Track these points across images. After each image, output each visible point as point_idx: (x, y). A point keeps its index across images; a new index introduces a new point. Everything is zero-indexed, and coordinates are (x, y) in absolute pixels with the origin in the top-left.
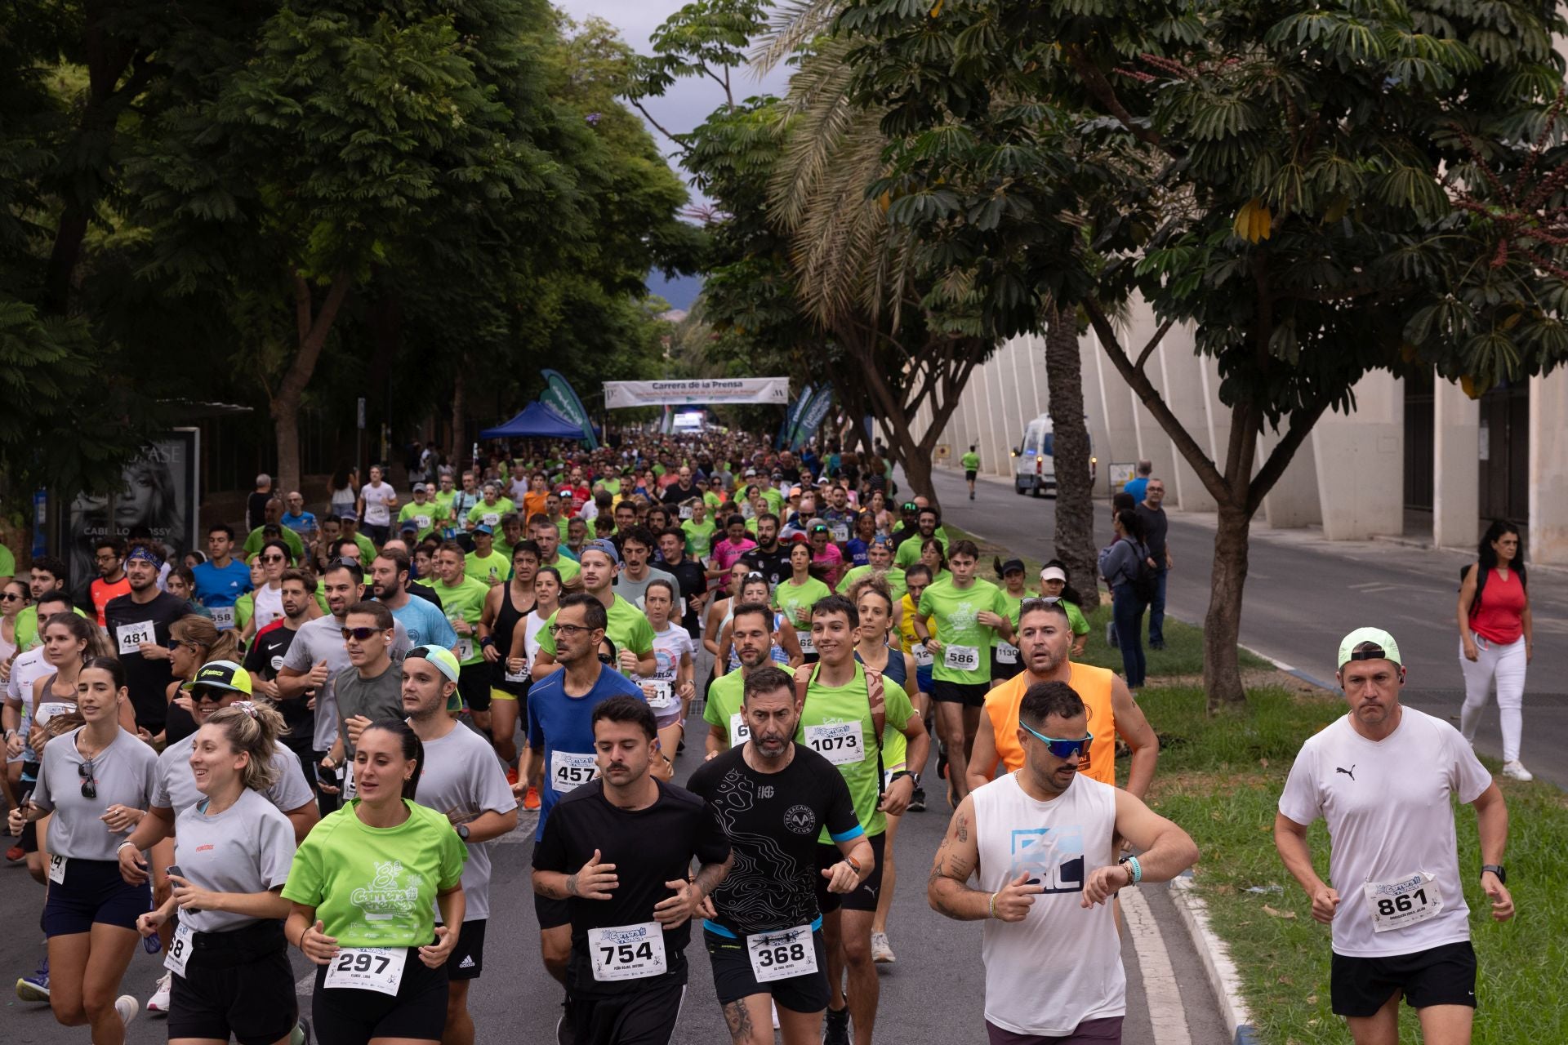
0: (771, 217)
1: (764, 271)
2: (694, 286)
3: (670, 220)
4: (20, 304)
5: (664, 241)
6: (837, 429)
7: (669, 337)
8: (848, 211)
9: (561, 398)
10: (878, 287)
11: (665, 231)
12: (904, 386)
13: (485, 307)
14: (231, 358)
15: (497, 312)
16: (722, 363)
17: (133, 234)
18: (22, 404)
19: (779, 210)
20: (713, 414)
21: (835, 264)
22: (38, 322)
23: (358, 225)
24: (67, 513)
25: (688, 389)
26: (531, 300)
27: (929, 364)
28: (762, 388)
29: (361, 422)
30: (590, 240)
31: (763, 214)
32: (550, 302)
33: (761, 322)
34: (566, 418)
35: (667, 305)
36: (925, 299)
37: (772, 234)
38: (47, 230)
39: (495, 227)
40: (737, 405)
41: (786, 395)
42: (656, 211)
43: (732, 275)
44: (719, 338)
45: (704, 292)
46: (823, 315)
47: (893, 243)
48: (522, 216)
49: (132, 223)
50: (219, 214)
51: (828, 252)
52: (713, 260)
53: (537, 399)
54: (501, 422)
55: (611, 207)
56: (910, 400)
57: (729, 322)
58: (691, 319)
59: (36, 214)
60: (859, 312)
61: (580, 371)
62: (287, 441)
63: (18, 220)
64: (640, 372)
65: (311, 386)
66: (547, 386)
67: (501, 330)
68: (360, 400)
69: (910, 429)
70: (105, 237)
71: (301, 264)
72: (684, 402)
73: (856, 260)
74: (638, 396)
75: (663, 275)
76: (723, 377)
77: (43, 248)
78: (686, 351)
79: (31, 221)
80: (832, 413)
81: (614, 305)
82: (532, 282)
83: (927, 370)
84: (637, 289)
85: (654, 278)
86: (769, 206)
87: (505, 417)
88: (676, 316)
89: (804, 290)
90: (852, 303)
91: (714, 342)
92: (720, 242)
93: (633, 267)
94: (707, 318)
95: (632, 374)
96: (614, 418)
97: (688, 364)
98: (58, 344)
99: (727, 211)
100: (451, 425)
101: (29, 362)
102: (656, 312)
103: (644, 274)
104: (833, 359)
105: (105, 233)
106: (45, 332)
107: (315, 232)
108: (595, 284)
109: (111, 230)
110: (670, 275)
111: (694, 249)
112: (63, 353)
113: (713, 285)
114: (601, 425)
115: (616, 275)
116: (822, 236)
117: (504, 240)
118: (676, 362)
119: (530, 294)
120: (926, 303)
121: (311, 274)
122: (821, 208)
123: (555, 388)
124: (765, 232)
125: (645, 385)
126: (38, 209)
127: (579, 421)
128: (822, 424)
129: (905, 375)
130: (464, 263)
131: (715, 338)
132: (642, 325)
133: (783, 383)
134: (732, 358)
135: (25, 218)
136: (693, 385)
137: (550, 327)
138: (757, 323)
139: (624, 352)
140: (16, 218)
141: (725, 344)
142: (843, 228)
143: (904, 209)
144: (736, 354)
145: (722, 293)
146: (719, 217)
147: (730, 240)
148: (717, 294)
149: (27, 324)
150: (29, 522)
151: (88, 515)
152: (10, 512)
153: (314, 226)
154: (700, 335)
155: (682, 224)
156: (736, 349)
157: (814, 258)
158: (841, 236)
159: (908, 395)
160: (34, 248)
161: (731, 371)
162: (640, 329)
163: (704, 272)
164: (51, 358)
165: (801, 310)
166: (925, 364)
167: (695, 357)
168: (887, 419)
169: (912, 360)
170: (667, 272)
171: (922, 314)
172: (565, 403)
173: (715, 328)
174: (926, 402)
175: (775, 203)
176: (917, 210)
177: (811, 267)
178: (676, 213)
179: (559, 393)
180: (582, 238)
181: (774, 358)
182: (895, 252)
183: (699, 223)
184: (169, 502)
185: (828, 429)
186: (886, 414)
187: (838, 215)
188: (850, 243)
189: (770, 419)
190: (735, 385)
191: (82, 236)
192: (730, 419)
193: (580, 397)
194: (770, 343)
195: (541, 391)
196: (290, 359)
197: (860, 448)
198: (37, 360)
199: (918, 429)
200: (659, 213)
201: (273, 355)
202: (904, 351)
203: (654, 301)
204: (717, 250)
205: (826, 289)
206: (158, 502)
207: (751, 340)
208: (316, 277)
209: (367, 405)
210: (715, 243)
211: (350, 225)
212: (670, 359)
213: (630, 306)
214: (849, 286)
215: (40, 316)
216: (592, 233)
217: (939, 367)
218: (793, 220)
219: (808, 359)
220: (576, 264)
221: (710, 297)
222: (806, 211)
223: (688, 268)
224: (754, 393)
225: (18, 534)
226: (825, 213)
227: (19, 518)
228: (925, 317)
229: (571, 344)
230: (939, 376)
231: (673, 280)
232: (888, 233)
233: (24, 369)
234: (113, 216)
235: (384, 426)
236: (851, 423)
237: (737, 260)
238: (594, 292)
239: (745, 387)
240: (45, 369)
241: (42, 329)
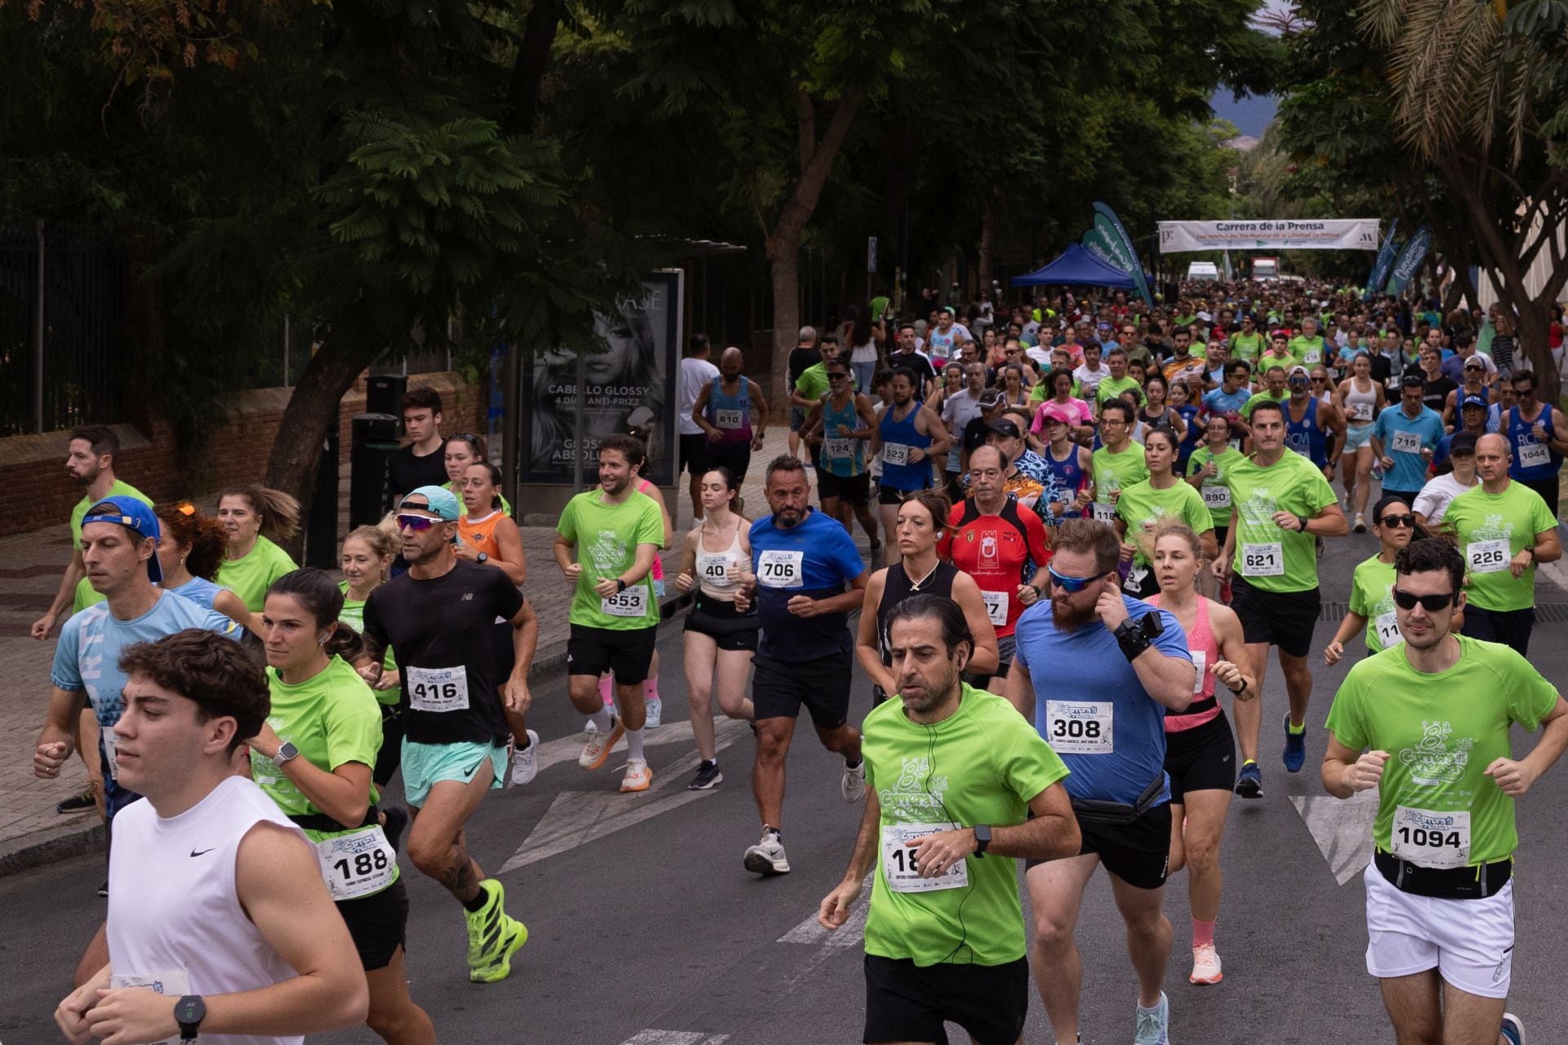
0: (1362, 27)
1: (1352, 90)
2: (1267, 108)
3: (1241, 28)
4: (479, 121)
5: (1234, 54)
6: (1437, 281)
7: (1236, 169)
8: (1456, 20)
9: (1108, 240)
10: (1491, 112)
11: (1236, 42)
12: (1518, 231)
13: (1018, 130)
14: (720, 187)
15: (1032, 135)
16: (1299, 201)
17: (611, 39)
18: (480, 239)
19: (1371, 18)
20: (1287, 261)
21: (1440, 84)
22: (500, 141)
23: (875, 33)
24: (530, 367)
25: (1258, 231)
26: (1074, 122)
27: (1549, 205)
28: (1348, 231)
29: (872, 265)
30: (1149, 50)
31: (1352, 22)
32: (1095, 126)
33: (1348, 151)
34: (1113, 263)
35: (1234, 131)
36: (1545, 126)
37: (1363, 47)
38: (513, 36)
39: (1035, 34)
40: (1316, 251)
41: (1376, 240)
42: (1224, 17)
43: (1314, 94)
44: (1296, 171)
45: (1279, 114)
46: (1426, 146)
47: (1509, 56)
48: (1068, 23)
49: (608, 26)
50: (714, 20)
51: (1431, 70)
52: (1290, 77)
53: (1080, 241)
54: (1036, 267)
55: (1170, 13)
56: (1525, 249)
57: (1306, 152)
58: (1264, 148)
59: (497, 14)
60: (1466, 139)
61: (1130, 208)
62: (785, 286)
63: (478, 21)
64: (1201, 209)
65: (813, 222)
66: (1092, 226)
67: (1037, 158)
68: (871, 238)
69: (1524, 282)
70: (577, 42)
71: (804, 75)
72: (1253, 246)
73: (1464, 79)
74: (1199, 238)
75: (1231, 94)
76: (1300, 217)
77: (504, 56)
78: (1258, 185)
79: (491, 22)
80: (1429, 261)
81: (1172, 129)
82: (1078, 100)
83: (1546, 212)
84: (1201, 111)
85: (1221, 97)
86: (1359, 14)
87: (1041, 261)
88: (1245, 144)
89: (1404, 114)
90: (1458, 129)
91: (1291, 176)
92: (1299, 55)
93: (1196, 84)
94: (1284, 145)
95: (1192, 212)
96: (1170, 263)
97: (1259, 201)
98: (523, 168)
99: (1309, 19)
100: (977, 269)
101: (488, 188)
102: (1222, 139)
103: (1209, 93)
104: (1433, 197)
105: (576, 36)
106: (508, 153)
107: (821, 38)
108: (1150, 105)
109: (586, 34)
110: (1239, 94)
111: (1269, 63)
112: (528, 178)
113: (1291, 107)
114: (1154, 273)
115: (1175, 93)
116: (1424, 51)
117: (1046, 49)
118: (1245, 198)
119: (1072, 114)
120: (1546, 131)
121: (818, 87)
122: (1424, 15)
123: (1100, 227)
124: (1354, 44)
125: (1207, 226)
126: (501, 10)
127: (1129, 268)
128: (1418, 273)
129: (1519, 217)
130: (1000, 76)
131: (1292, 170)
132: (1204, 154)
133: (1372, 225)
134: (1312, 195)
135: (486, 19)
136: (1263, 227)
137: (1094, 156)
138: (1343, 152)
139: (1182, 186)
140: (474, 19)
141: (1303, 178)
142: (1449, 40)
143: (1524, 16)
144: (1317, 190)
145: (1301, 116)
146: (1299, 25)
147: (1312, 53)
148: (1295, 117)
149: (487, 144)
150: (484, 378)
151: (553, 370)
152: (462, 365)
153: (819, 31)
154: (1274, 166)
155: (1256, 32)
156: (1317, 184)
157: (1416, 76)
158: (1446, 51)
159: (1523, 241)
160: (496, 55)
161: (1309, 210)
162: (1203, 159)
163: (1280, 91)
164: (514, 183)
165: (1399, 138)
166: (1543, 205)
167: (1267, 193)
168: (1497, 270)
169: (1529, 199)
170: (1236, 90)
171: (1542, 144)
172: (1113, 245)
173: (1292, 158)
174: (1544, 252)
175: (1367, 10)
176: (1540, 18)
177: (1411, 87)
178: (1248, 19)
179: (1105, 234)
180: (1139, 50)
181: (1362, 196)
182: (1511, 70)
183: (1276, 32)
184: (647, 355)
185: (1426, 282)
186: (1496, 265)
187: (1443, 25)
188: (1458, 59)
189: (1356, 268)
190: (1315, 227)
191: (552, 42)
192: (1308, 266)
193: (1131, 238)
194: (1358, 178)
195: (1084, 232)
196: (790, 190)
197: (1463, 304)
198: (499, 187)
199: (1535, 281)
200: (1228, 20)
201: (769, 184)
202: (1519, 189)
203: (1219, 125)
204: (1296, 65)
205: (1429, 113)
206: (635, 357)
207: (1335, 173)
208: (823, 92)
209: (878, 244)
210: (1293, 56)
211: (864, 33)
212: (1237, 195)
213: (1191, 131)
214: (1456, 110)
215: (502, 134)
216: (1150, 41)
217: (1561, 209)
218: (1388, 32)
219: (1402, 198)
220: (1129, 78)
221: (1287, 121)
222: (1403, 20)
223: (1262, 87)
224: (1337, 236)
225: (472, 392)
226: (1428, 22)
227: (473, 372)
228: (1546, 147)
229: (1120, 176)
230: (1560, 219)
231: (1243, 101)
232: (1502, 47)
233: (481, 196)
234: (587, 18)
235: (898, 270)
236: (1453, 274)
237: (1320, 78)
238: (1149, 112)
239: (1324, 231)
240: (506, 196)
241: (504, 150)
